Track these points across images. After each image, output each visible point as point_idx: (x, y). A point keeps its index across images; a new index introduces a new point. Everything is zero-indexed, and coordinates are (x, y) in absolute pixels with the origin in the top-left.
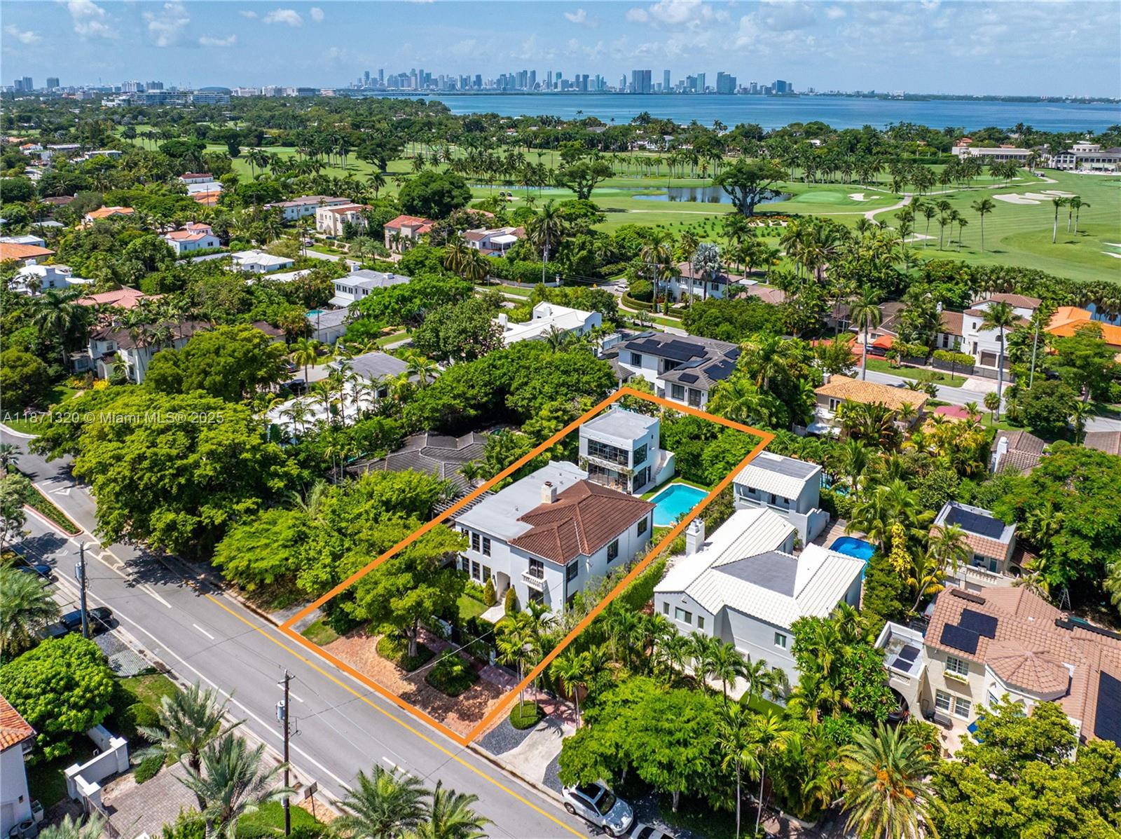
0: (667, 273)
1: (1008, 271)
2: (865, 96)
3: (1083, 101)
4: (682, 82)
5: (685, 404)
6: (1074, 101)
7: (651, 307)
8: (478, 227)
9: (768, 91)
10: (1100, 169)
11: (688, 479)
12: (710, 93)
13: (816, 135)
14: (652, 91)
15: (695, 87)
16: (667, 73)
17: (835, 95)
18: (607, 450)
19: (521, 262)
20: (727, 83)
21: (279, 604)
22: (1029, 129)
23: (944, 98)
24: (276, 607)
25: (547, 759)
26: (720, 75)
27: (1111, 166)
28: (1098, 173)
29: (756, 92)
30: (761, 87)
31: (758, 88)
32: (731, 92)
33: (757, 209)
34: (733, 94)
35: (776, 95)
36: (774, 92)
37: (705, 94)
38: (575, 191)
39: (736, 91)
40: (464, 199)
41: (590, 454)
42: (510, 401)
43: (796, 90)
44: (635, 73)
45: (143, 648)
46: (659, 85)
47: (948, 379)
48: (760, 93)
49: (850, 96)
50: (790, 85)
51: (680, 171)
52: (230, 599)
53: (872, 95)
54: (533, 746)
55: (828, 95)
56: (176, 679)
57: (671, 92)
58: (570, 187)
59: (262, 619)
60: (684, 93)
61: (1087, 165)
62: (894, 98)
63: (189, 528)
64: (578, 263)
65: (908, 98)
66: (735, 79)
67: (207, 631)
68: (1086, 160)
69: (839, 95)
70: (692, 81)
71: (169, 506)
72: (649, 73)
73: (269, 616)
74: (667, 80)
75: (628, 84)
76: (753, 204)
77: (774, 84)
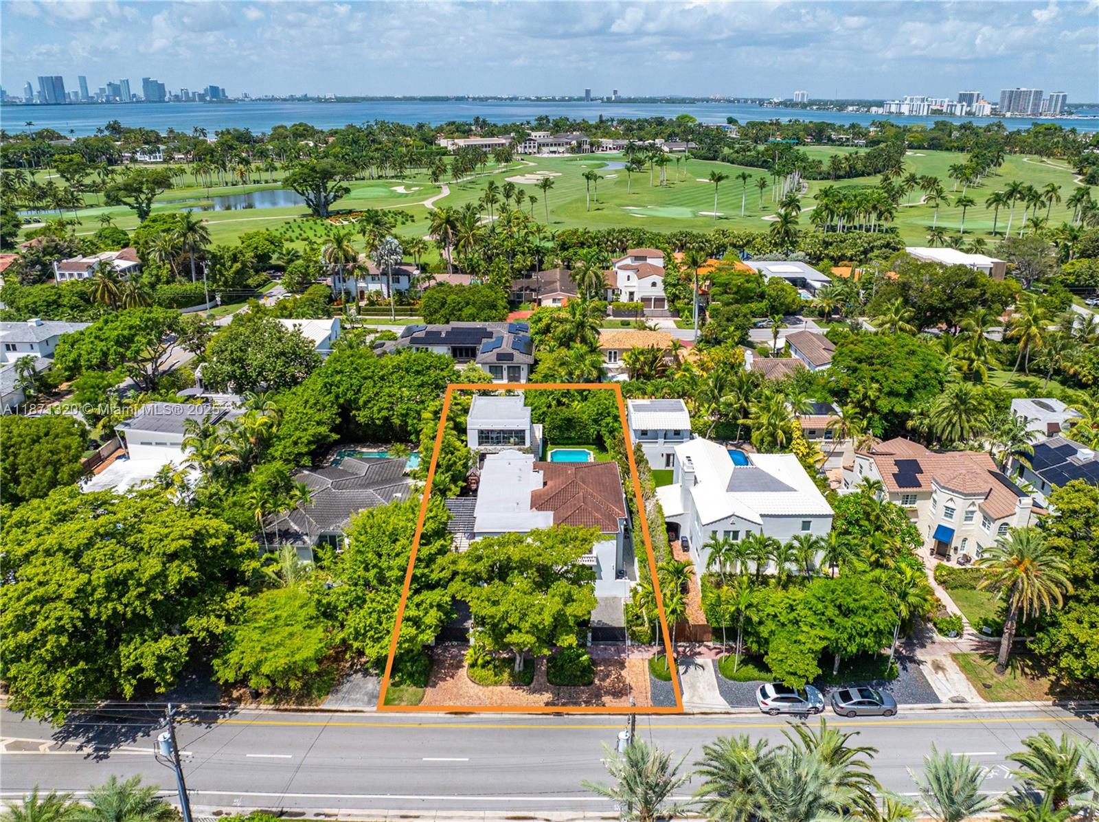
0: (357, 272)
1: (620, 232)
2: (299, 100)
3: (481, 99)
4: (102, 90)
5: (505, 381)
6: (474, 99)
7: (341, 309)
8: (70, 256)
9: (202, 97)
10: (554, 152)
11: (559, 444)
12: (138, 102)
13: (303, 136)
14: (68, 101)
15: (120, 95)
16: (83, 80)
17: (271, 100)
18: (494, 435)
19: (165, 287)
20: (155, 90)
21: (319, 690)
22: (484, 121)
23: (372, 99)
24: (320, 697)
25: (714, 689)
26: (146, 81)
27: (561, 149)
28: (554, 155)
29: (189, 100)
30: (194, 93)
31: (191, 95)
32: (161, 100)
33: (332, 208)
34: (164, 101)
35: (211, 102)
36: (208, 98)
37: (133, 102)
38: (133, 207)
39: (166, 99)
40: (14, 226)
41: (480, 444)
42: (362, 417)
43: (231, 95)
44: (42, 80)
45: (215, 809)
46: (76, 93)
47: (633, 324)
48: (194, 100)
49: (285, 100)
50: (223, 90)
51: (209, 180)
52: (253, 712)
53: (305, 99)
54: (693, 687)
55: (264, 100)
56: (303, 814)
57: (91, 102)
58: (125, 204)
59: (318, 714)
60: (108, 102)
61: (545, 149)
62: (327, 101)
63: (184, 650)
64: (234, 278)
65: (340, 100)
66: (163, 85)
67: (272, 753)
68: (544, 145)
69: (273, 99)
70: (115, 89)
71: (142, 635)
72: (59, 79)
73: (321, 707)
74: (84, 86)
75: (35, 93)
76: (327, 203)
77: (206, 90)
